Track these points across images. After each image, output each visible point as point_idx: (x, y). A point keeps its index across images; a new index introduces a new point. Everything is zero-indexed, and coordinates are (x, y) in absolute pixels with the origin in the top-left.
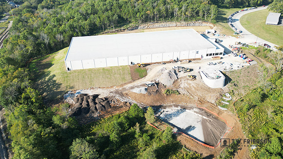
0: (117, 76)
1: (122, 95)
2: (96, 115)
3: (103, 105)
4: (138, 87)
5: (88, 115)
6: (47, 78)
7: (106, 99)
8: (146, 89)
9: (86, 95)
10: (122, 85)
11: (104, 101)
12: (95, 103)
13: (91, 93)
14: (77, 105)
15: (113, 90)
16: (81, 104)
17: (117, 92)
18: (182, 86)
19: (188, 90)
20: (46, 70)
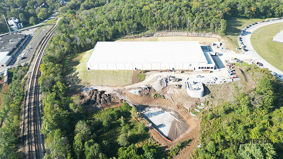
0: (122, 78)
1: (121, 93)
2: (99, 106)
3: (105, 100)
4: (134, 89)
5: (94, 106)
6: (74, 73)
7: (109, 95)
8: (140, 92)
9: (96, 90)
10: (124, 86)
11: (107, 96)
12: (101, 98)
13: (100, 89)
14: (88, 97)
15: (116, 89)
16: (91, 97)
17: (118, 91)
18: (168, 92)
19: (172, 96)
20: (74, 67)
